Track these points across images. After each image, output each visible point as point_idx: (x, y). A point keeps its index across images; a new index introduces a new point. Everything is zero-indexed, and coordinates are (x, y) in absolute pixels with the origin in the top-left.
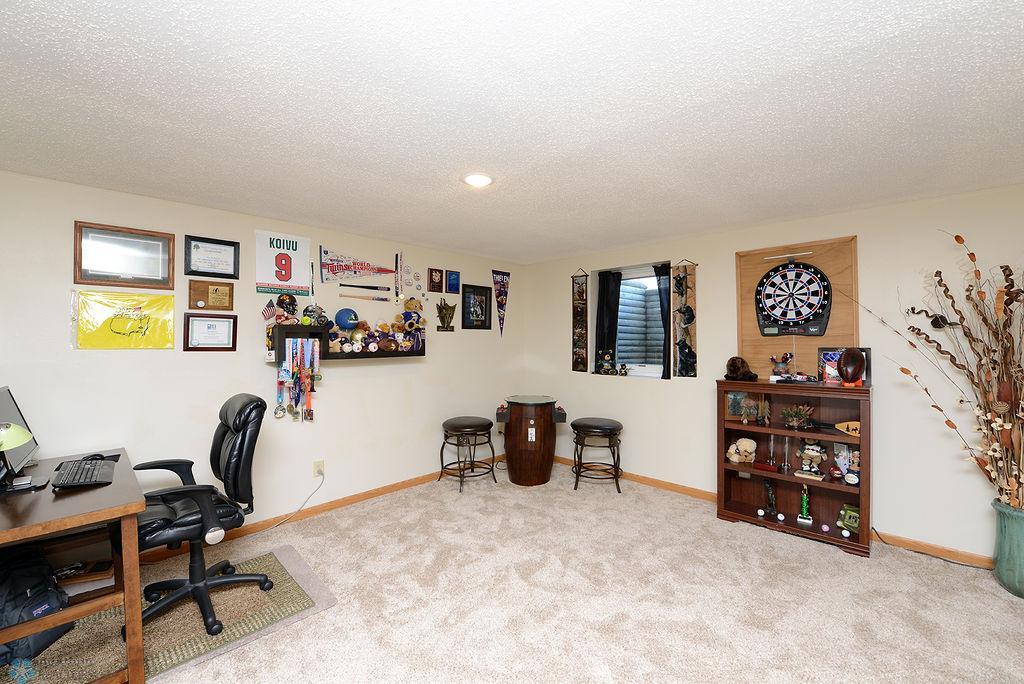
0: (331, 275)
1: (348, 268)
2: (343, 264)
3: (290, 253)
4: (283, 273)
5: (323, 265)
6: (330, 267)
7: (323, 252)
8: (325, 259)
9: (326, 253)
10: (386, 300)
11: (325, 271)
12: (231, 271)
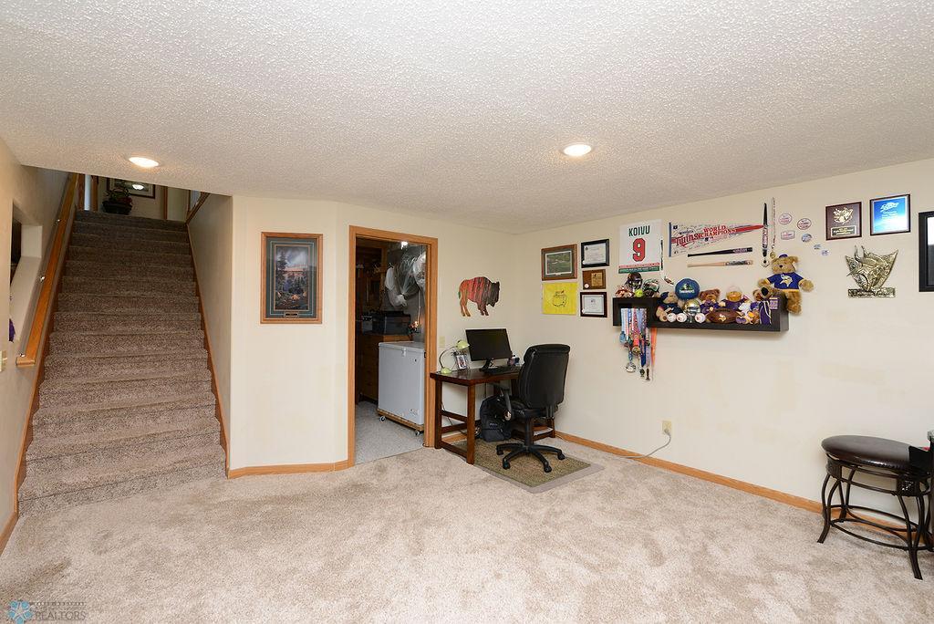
0: (680, 248)
1: (698, 236)
2: (693, 234)
3: (644, 237)
4: (639, 254)
5: (672, 240)
6: (679, 240)
7: (672, 227)
8: (675, 234)
9: (675, 227)
10: (745, 263)
11: (674, 245)
12: (604, 261)
